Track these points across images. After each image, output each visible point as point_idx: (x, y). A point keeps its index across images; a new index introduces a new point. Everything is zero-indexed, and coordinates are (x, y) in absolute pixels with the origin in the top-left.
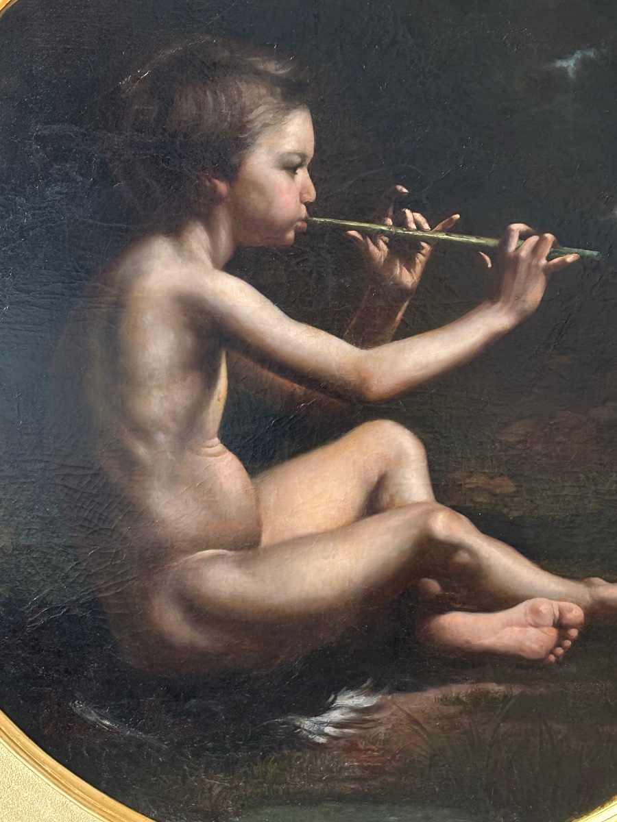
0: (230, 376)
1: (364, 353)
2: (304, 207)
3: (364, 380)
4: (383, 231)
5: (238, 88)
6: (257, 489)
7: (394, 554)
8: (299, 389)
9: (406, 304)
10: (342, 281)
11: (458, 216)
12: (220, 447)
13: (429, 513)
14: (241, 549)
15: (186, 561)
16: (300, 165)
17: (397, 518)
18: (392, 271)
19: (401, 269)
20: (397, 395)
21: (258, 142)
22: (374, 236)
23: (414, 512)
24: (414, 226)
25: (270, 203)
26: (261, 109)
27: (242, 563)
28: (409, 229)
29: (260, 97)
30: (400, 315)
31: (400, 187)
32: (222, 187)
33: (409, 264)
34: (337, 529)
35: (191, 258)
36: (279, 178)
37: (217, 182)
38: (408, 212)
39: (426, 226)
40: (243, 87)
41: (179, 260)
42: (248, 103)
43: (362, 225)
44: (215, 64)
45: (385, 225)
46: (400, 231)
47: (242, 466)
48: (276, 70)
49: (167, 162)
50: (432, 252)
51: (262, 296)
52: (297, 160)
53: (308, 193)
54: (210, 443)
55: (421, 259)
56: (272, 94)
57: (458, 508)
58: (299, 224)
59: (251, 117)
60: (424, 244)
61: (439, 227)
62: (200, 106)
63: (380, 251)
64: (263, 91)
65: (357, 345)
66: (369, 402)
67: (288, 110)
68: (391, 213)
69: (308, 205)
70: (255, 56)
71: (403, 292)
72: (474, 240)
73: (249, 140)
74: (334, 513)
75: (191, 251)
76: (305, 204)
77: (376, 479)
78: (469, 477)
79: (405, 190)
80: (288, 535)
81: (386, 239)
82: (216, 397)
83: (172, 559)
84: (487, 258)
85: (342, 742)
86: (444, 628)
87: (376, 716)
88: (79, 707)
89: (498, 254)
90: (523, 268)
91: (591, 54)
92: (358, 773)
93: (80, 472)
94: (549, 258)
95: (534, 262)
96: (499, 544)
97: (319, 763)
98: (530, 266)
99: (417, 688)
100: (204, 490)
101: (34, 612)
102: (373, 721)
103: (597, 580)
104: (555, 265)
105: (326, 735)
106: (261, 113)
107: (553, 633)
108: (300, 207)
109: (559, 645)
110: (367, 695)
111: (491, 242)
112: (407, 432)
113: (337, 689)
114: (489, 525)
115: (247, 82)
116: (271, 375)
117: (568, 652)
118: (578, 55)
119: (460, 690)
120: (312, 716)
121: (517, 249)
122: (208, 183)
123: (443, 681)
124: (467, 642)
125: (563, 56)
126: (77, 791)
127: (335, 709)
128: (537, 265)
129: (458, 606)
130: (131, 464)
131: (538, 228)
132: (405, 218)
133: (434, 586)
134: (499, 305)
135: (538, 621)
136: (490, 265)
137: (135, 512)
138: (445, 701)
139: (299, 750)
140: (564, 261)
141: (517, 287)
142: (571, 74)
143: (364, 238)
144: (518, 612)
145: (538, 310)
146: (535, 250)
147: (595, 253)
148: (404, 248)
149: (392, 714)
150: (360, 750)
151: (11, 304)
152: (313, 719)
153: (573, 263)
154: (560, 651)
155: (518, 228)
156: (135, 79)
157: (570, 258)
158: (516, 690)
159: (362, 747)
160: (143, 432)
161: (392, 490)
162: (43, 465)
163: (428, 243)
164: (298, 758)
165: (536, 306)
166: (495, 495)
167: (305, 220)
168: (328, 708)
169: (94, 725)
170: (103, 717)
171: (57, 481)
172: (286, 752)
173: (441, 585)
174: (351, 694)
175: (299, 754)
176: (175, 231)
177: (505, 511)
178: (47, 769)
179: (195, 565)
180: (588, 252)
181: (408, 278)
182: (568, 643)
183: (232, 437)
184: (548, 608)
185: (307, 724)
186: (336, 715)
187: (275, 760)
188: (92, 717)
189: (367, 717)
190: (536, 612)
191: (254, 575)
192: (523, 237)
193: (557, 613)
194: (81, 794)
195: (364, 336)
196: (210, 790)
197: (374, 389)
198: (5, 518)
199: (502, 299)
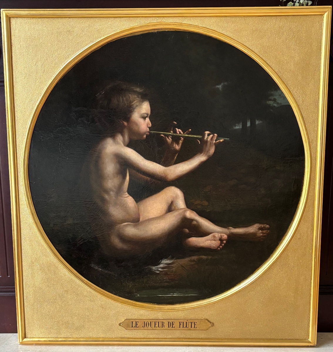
0: (130, 176)
1: (166, 168)
2: (148, 128)
3: (166, 176)
4: (170, 134)
5: (129, 96)
6: (138, 206)
7: (176, 222)
8: (149, 179)
9: (177, 154)
10: (159, 149)
11: (190, 130)
12: (128, 195)
13: (185, 211)
14: (134, 222)
15: (120, 226)
16: (147, 117)
17: (176, 213)
18: (173, 145)
19: (175, 145)
20: (175, 179)
21: (135, 111)
22: (168, 136)
23: (181, 211)
24: (179, 133)
25: (139, 128)
26: (135, 101)
27: (135, 226)
28: (177, 134)
29: (135, 98)
30: (175, 157)
31: (174, 122)
32: (126, 124)
33: (178, 143)
34: (160, 216)
35: (118, 143)
36: (141, 121)
37: (124, 122)
38: (177, 129)
39: (182, 133)
40: (130, 95)
41: (115, 144)
42: (132, 100)
43: (164, 133)
44: (122, 89)
45: (171, 133)
46: (175, 134)
47: (134, 200)
48: (139, 90)
49: (110, 117)
50: (184, 140)
51: (138, 153)
52: (146, 115)
53: (149, 125)
54: (125, 194)
55: (181, 142)
56: (138, 97)
57: (193, 210)
58: (147, 133)
59: (133, 104)
60: (182, 138)
61: (185, 133)
62: (118, 101)
63: (169, 140)
64: (136, 96)
65: (164, 166)
66: (168, 182)
67: (143, 101)
68: (172, 129)
69: (149, 128)
70: (133, 87)
71: (176, 151)
72: (195, 136)
73: (132, 110)
74: (159, 212)
75: (118, 142)
76: (149, 127)
77: (170, 202)
78: (196, 201)
79: (176, 123)
80: (147, 218)
81: (171, 137)
82: (126, 182)
83: (116, 225)
84: (199, 141)
85: (163, 273)
86: (190, 242)
87: (172, 265)
88: (93, 265)
89: (202, 140)
90: (209, 144)
91: (226, 83)
92: (168, 280)
93: (90, 203)
94: (216, 141)
95: (212, 142)
96: (204, 219)
97: (157, 278)
98: (210, 143)
99: (183, 258)
100: (124, 206)
101: (79, 241)
102: (171, 267)
103: (231, 228)
104: (217, 142)
105: (159, 271)
106: (135, 103)
107: (219, 242)
108: (147, 128)
109: (221, 245)
110: (170, 260)
111: (200, 137)
112: (178, 189)
113: (162, 259)
114: (201, 214)
115: (131, 94)
116: (141, 175)
117: (223, 247)
118: (222, 84)
119: (195, 258)
120: (155, 266)
121: (207, 138)
122: (121, 123)
123: (190, 256)
124: (196, 245)
125: (218, 84)
126: (93, 288)
127: (161, 264)
128: (213, 143)
129: (194, 236)
130: (104, 200)
131: (213, 133)
132: (176, 130)
133: (187, 231)
134: (202, 154)
135: (215, 239)
136: (200, 143)
137: (105, 213)
138: (191, 261)
139: (152, 275)
140: (220, 141)
141: (207, 149)
142: (220, 89)
143: (165, 137)
144: (210, 237)
145: (213, 155)
146: (212, 138)
147: (228, 139)
148: (176, 139)
149: (177, 265)
150: (168, 275)
151: (69, 157)
152: (156, 267)
153: (222, 142)
154: (221, 247)
155: (207, 132)
156: (100, 94)
157: (221, 140)
158: (210, 257)
159: (169, 274)
160: (107, 191)
161: (175, 205)
162: (79, 201)
163: (183, 138)
164: (152, 277)
165: (213, 154)
166: (203, 206)
167: (149, 132)
168: (159, 264)
169: (97, 270)
170: (99, 268)
171: (84, 205)
172: (149, 276)
173: (189, 230)
174: (166, 260)
175: (152, 276)
176: (113, 136)
177: (206, 210)
178: (85, 282)
179: (122, 227)
180: (226, 139)
181: (177, 147)
182: (223, 245)
183: (131, 192)
184: (217, 235)
185: (154, 268)
186: (161, 266)
187: (146, 278)
188: (96, 268)
189: (170, 266)
190: (214, 236)
191: (138, 229)
192: (209, 135)
193: (220, 237)
194: (94, 288)
195: (166, 163)
196: (129, 286)
197: (169, 178)
198: (70, 216)
199: (203, 152)
